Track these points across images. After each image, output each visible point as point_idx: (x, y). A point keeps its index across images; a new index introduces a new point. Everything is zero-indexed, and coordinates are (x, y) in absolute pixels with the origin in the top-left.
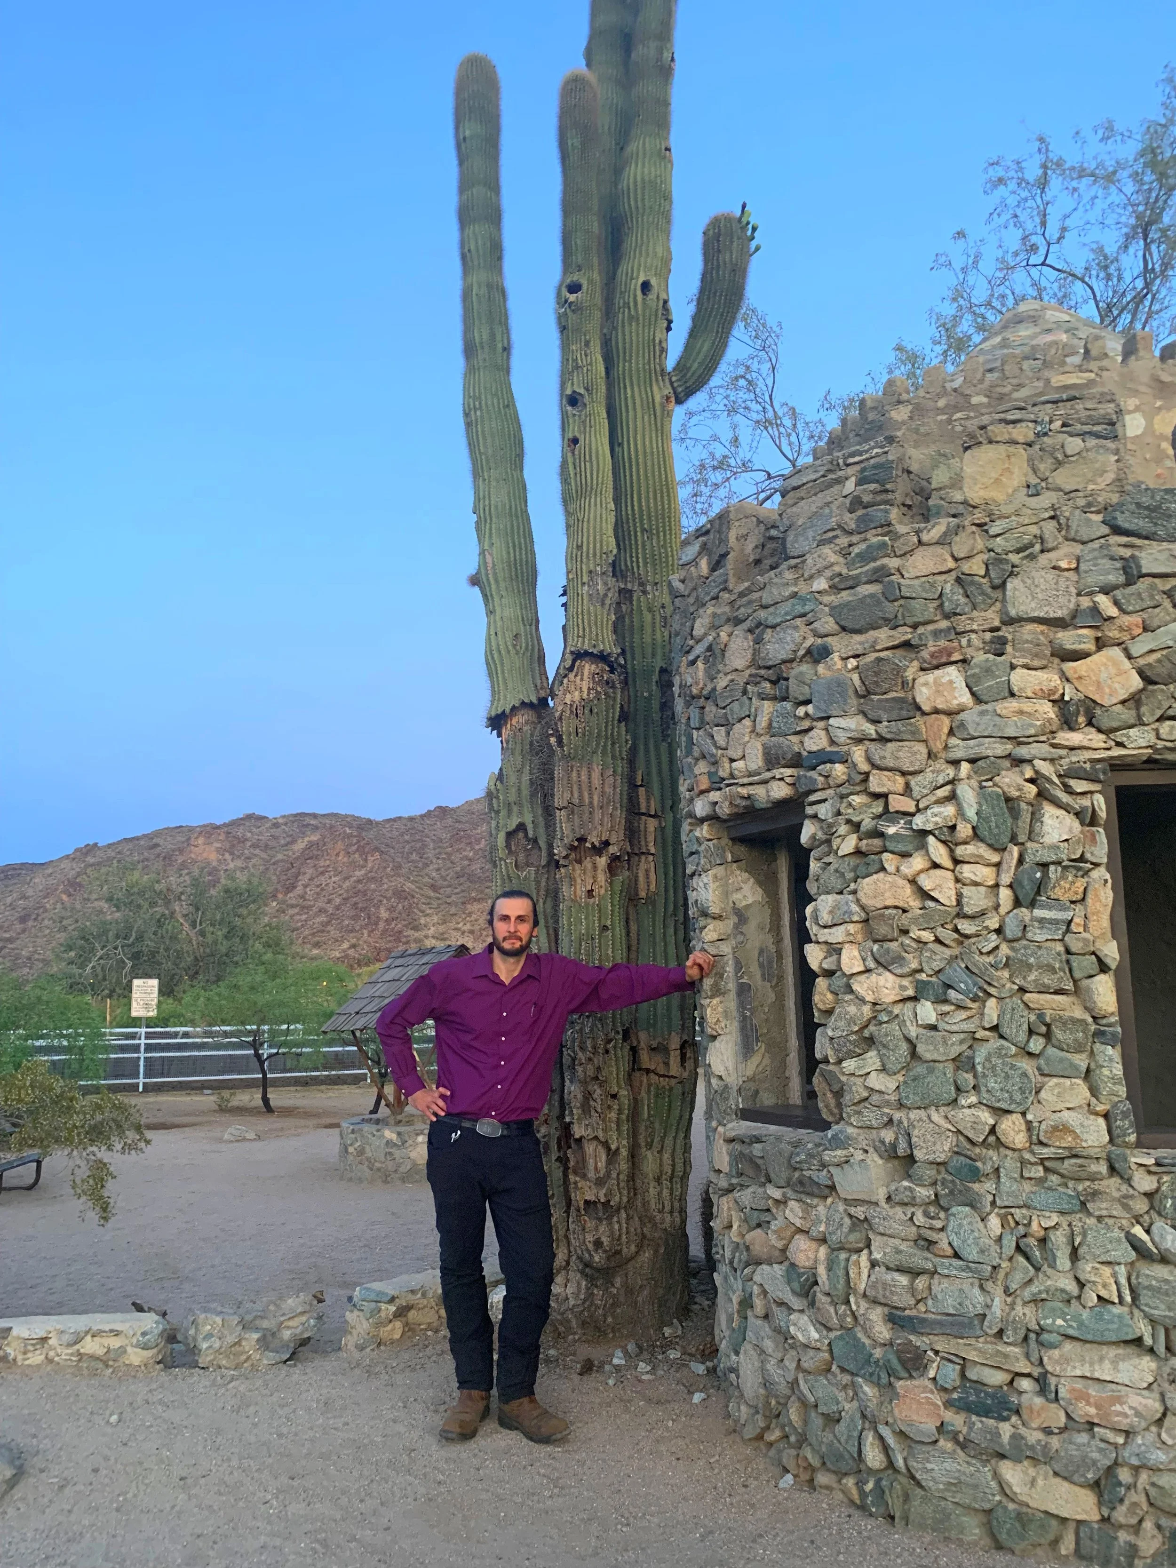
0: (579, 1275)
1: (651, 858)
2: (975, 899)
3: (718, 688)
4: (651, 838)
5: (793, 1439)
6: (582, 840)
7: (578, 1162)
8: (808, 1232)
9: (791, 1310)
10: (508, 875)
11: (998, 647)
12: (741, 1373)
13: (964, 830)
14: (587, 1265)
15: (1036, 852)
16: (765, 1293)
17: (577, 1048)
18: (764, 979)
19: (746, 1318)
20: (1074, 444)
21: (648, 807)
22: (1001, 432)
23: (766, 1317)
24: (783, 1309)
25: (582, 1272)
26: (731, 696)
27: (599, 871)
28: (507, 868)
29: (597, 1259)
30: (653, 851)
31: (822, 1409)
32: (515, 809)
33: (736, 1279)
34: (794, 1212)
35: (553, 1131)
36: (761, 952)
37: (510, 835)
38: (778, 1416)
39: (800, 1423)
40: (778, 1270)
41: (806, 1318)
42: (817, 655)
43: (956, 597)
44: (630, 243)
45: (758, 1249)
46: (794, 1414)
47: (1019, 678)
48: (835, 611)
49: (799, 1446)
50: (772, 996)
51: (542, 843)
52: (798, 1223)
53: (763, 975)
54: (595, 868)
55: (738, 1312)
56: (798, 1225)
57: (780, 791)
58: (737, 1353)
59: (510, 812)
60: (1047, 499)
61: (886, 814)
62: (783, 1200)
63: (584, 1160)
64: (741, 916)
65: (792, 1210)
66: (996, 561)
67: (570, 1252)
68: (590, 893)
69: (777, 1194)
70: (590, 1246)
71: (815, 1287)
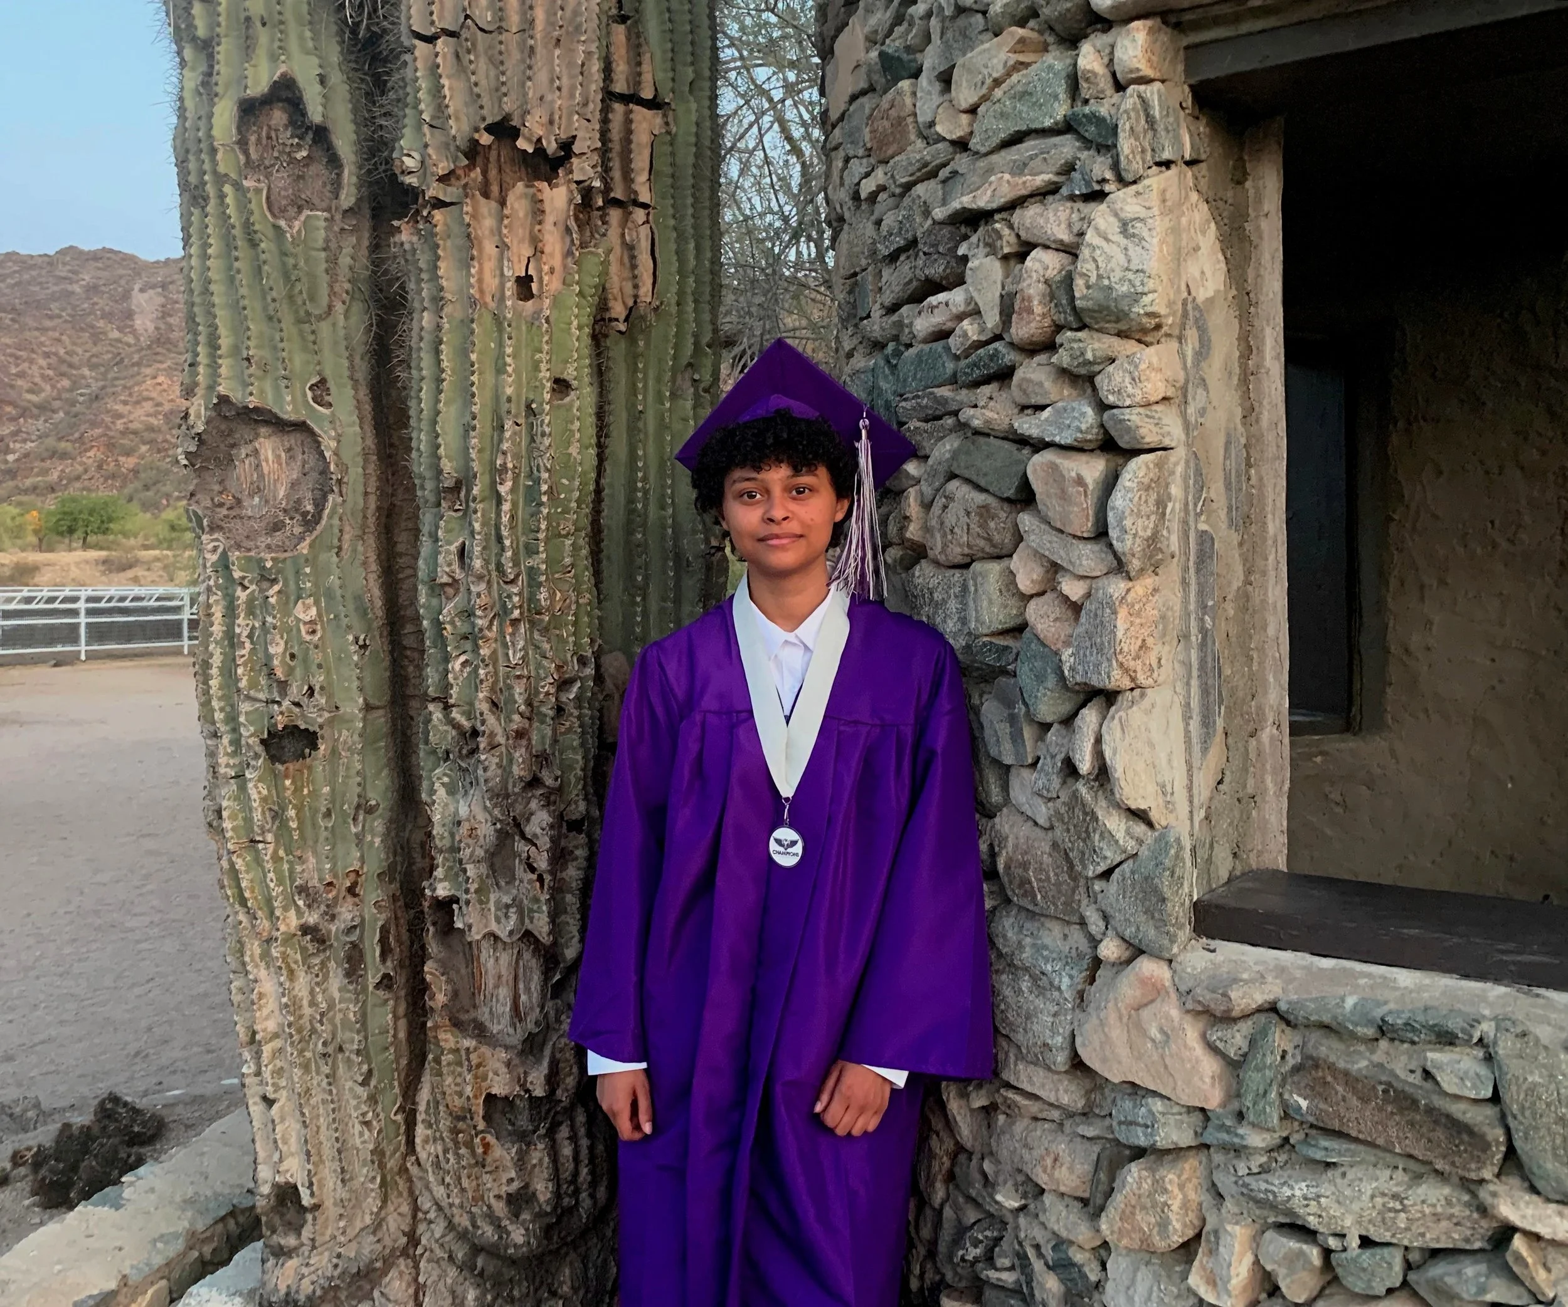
0: (452, 1272)
1: (639, 215)
4: (641, 161)
6: (505, 130)
7: (455, 994)
10: (247, 225)
14: (477, 1249)
17: (484, 707)
21: (636, 78)
25: (467, 1267)
27: (548, 226)
28: (243, 205)
29: (517, 1235)
30: (645, 197)
32: (263, 36)
35: (370, 911)
37: (249, 109)
51: (345, 143)
54: (538, 211)
59: (248, 47)
63: (475, 988)
67: (416, 1209)
68: (524, 284)
70: (500, 1208)
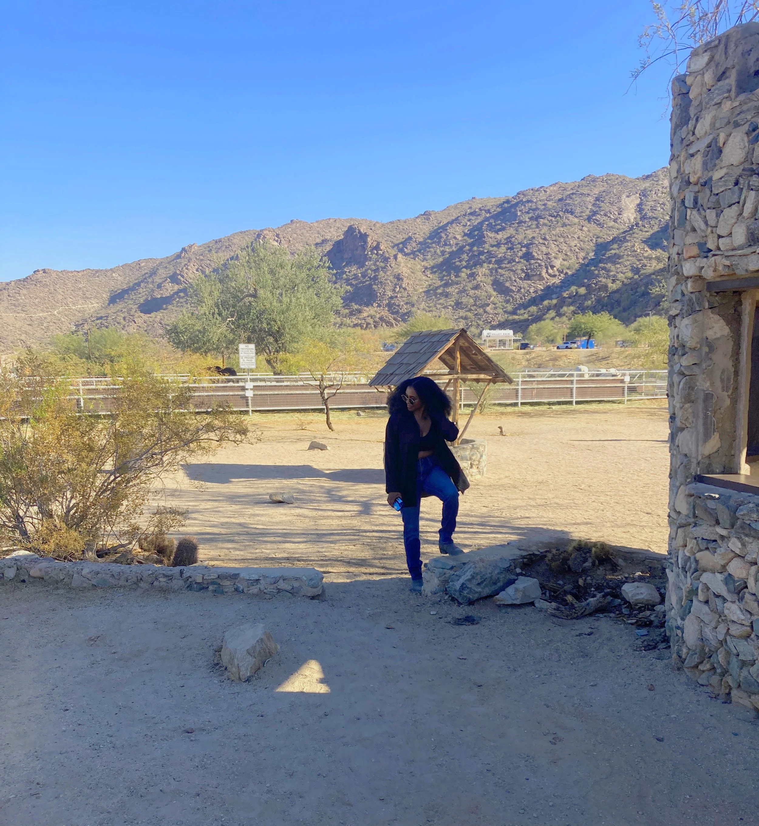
3: (714, 179)
5: (719, 671)
8: (743, 557)
9: (725, 600)
12: (685, 631)
16: (708, 589)
18: (723, 391)
19: (692, 601)
23: (707, 602)
24: (720, 598)
26: (726, 185)
31: (741, 657)
33: (686, 577)
34: (735, 545)
36: (723, 372)
38: (710, 657)
39: (725, 663)
40: (720, 577)
41: (736, 607)
45: (703, 563)
46: (721, 657)
49: (723, 675)
50: (728, 402)
52: (738, 551)
53: (723, 387)
55: (687, 597)
56: (738, 553)
58: (683, 619)
62: (728, 536)
64: (711, 346)
65: (734, 544)
69: (724, 532)
71: (745, 590)
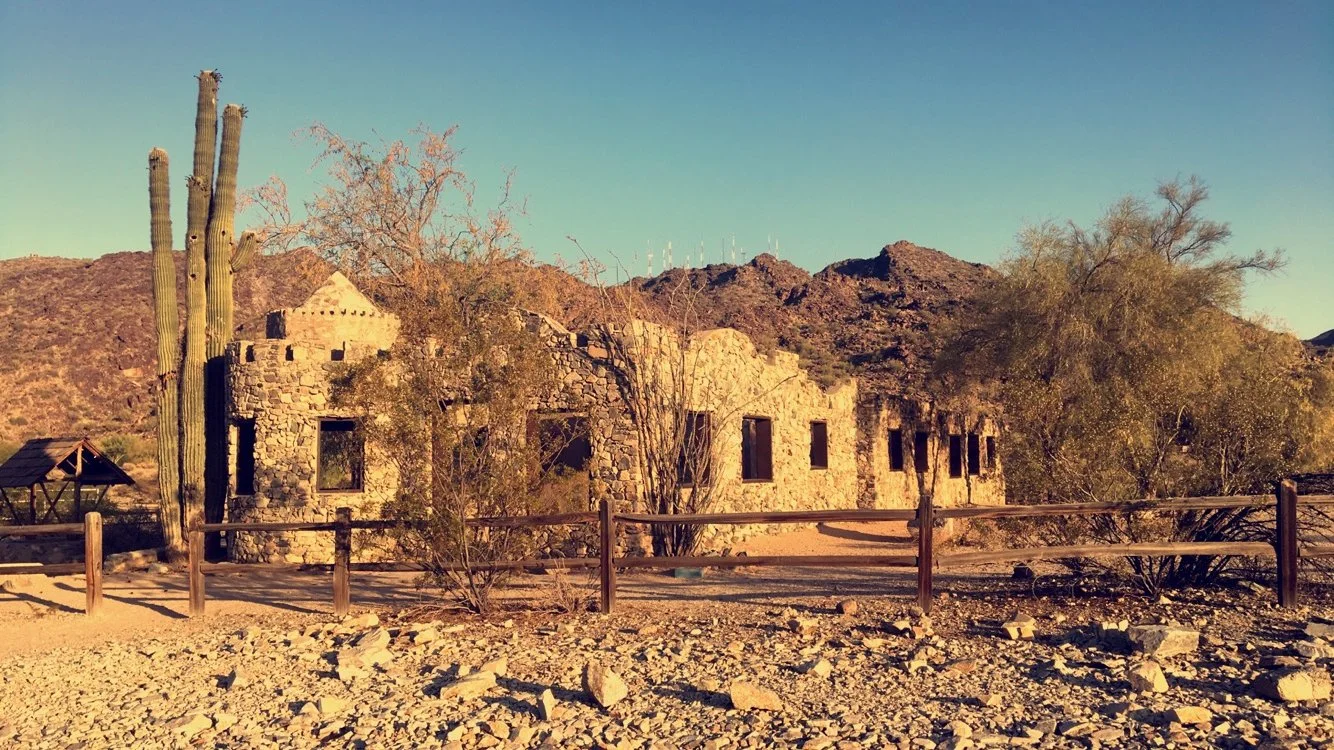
2: (289, 444)
11: (298, 390)
13: (288, 429)
15: (303, 435)
20: (316, 350)
22: (302, 344)
26: (241, 392)
42: (260, 386)
43: (290, 378)
44: (216, 214)
47: (303, 399)
48: (265, 376)
57: (250, 416)
60: (310, 360)
61: (273, 425)
66: (298, 373)
